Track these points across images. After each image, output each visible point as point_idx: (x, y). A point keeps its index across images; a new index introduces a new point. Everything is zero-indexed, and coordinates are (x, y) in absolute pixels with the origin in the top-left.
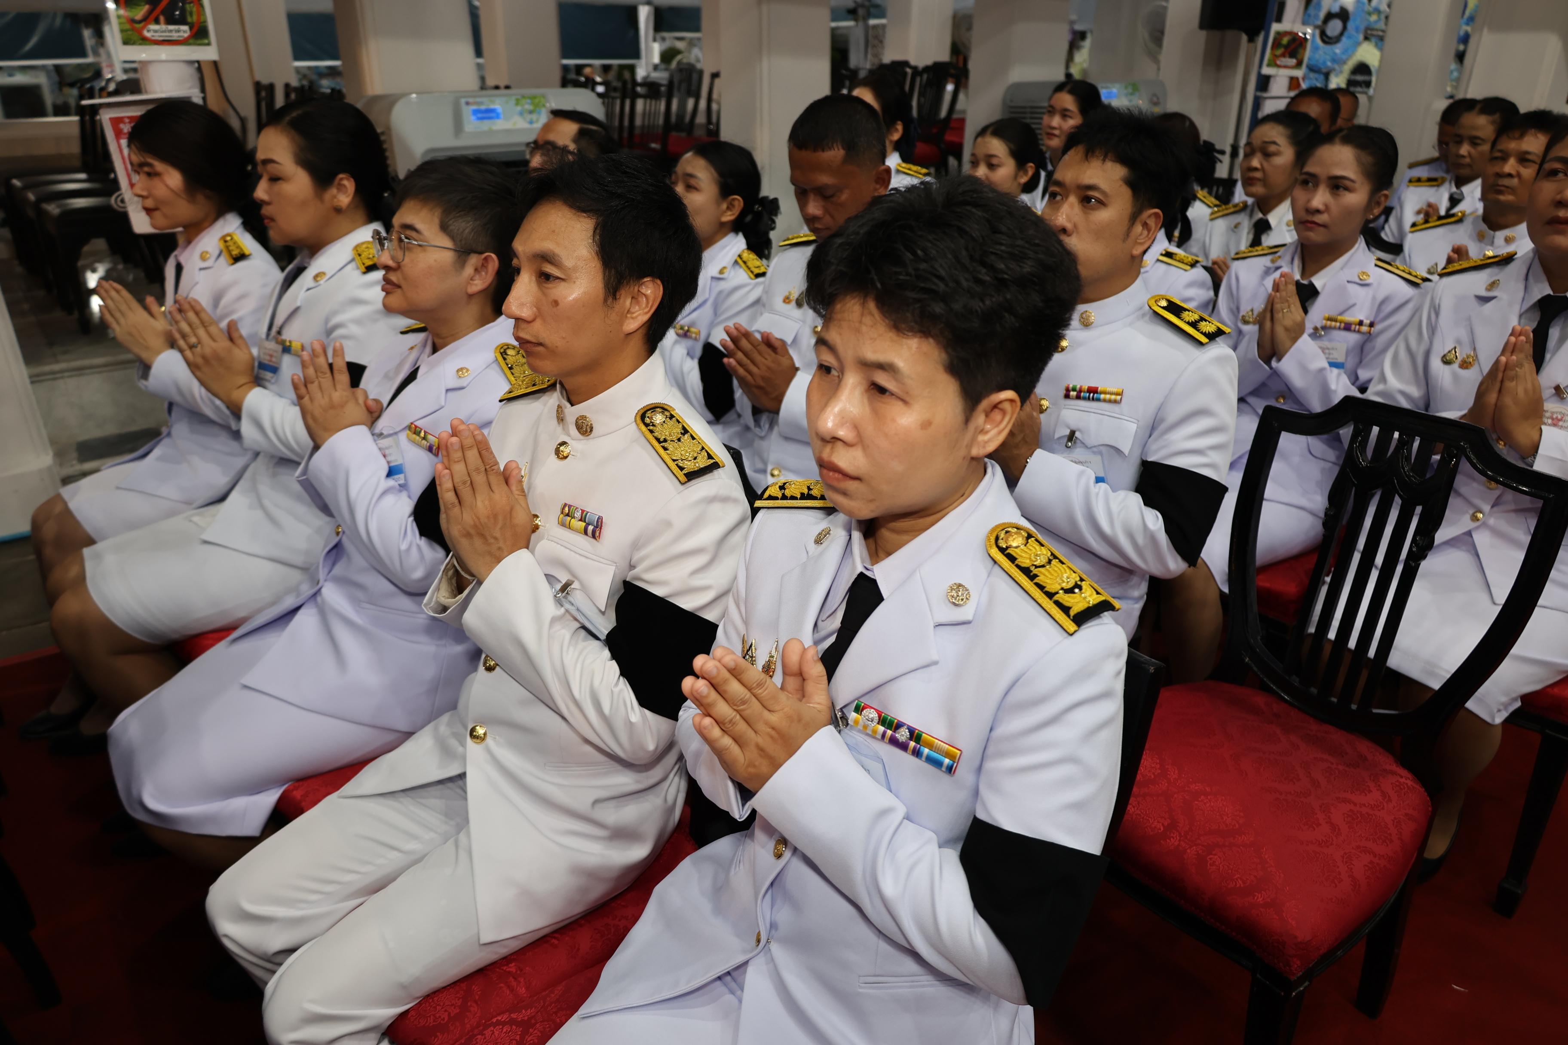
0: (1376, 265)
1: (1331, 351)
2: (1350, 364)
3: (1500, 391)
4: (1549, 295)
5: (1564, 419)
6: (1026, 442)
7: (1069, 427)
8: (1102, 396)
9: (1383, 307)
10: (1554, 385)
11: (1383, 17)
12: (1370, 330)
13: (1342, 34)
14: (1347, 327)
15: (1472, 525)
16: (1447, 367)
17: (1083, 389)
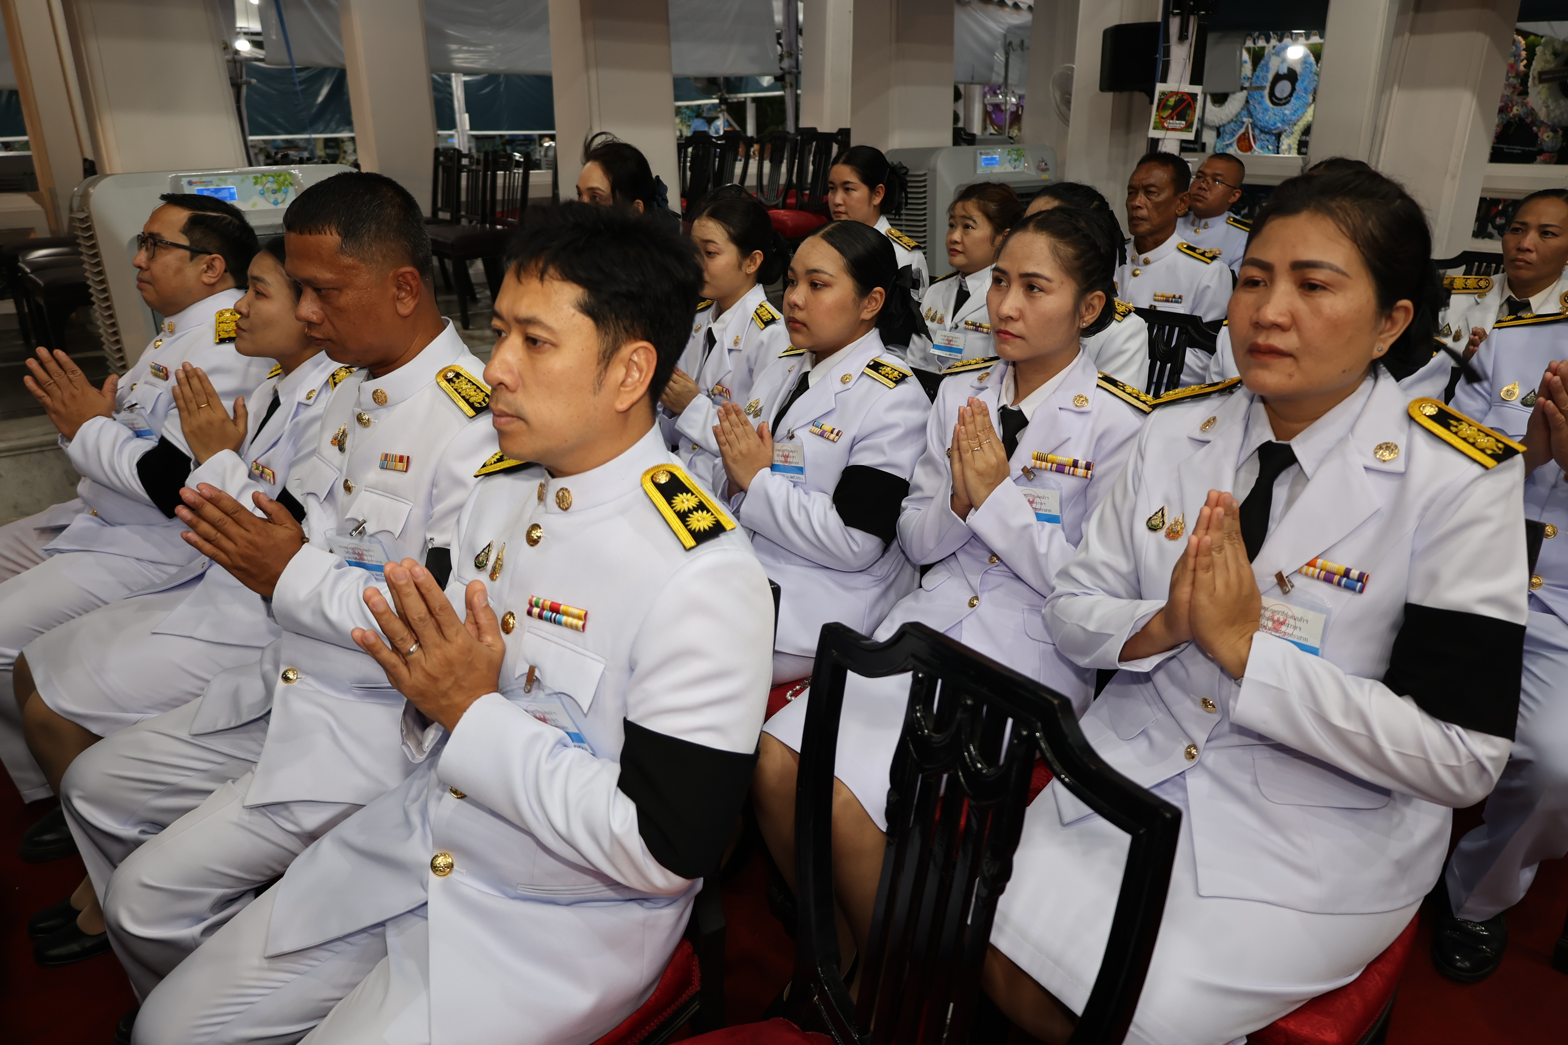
0: (1098, 386)
1: (1043, 501)
2: (1068, 517)
3: (1193, 583)
4: (1270, 442)
5: (1287, 622)
6: (461, 687)
7: (527, 662)
8: (564, 619)
9: (1104, 442)
10: (1276, 572)
12: (1087, 473)
13: (1291, 95)
14: (1060, 469)
15: (1186, 764)
16: (1152, 534)
17: (545, 607)
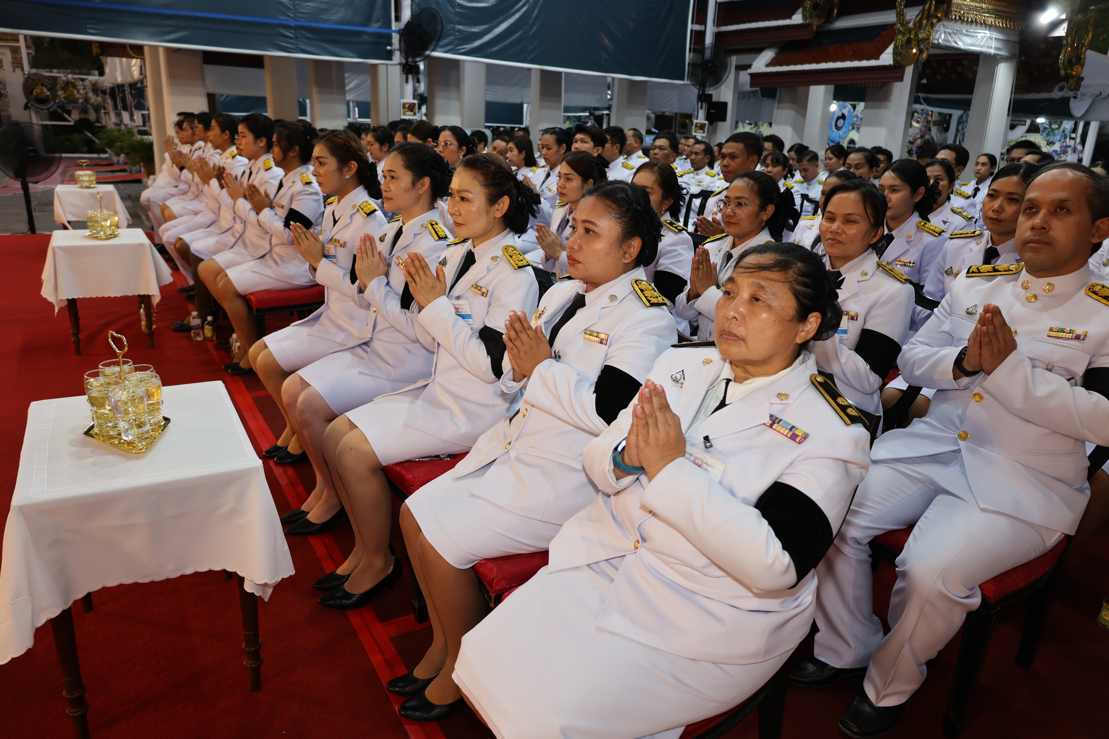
11: (859, 119)
13: (843, 126)
